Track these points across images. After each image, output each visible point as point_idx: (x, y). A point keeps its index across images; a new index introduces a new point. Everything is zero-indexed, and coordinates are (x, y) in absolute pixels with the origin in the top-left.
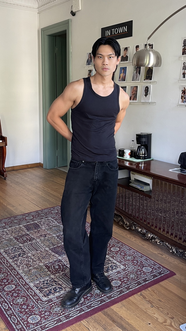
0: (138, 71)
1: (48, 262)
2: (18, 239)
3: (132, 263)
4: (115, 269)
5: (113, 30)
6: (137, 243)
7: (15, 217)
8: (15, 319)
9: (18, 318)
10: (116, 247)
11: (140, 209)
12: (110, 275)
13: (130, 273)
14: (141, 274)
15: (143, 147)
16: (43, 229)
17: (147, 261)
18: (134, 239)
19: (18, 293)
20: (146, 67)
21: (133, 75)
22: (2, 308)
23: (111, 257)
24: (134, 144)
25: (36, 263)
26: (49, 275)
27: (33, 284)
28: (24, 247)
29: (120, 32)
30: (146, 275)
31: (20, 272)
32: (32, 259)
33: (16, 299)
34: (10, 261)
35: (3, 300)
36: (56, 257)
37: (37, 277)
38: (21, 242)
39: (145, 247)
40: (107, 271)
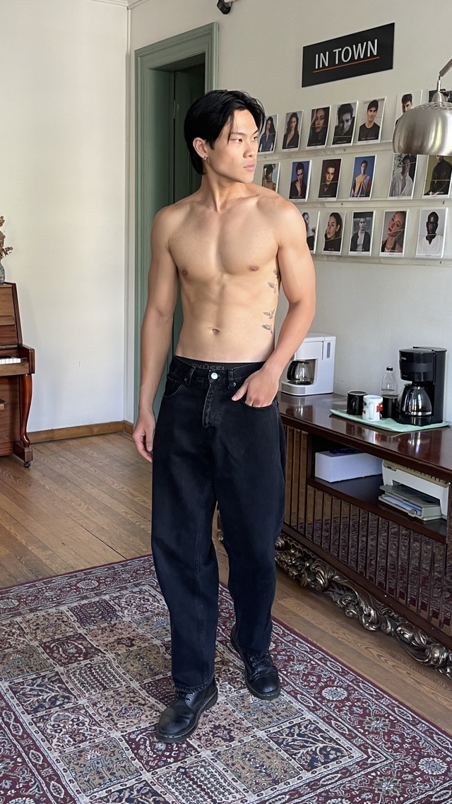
1: (134, 729)
2: (52, 651)
3: (388, 741)
4: (333, 760)
5: (337, 51)
6: (399, 676)
7: (48, 579)
10: (337, 687)
11: (411, 568)
12: (321, 778)
13: (380, 776)
14: (413, 781)
15: (419, 388)
16: (124, 619)
17: (432, 738)
18: (390, 663)
21: (392, 179)
23: (323, 719)
24: (391, 377)
25: (101, 731)
26: (138, 772)
27: (88, 799)
28: (69, 677)
29: (356, 59)
30: (431, 786)
31: (53, 756)
32: (90, 715)
34: (26, 718)
37: (102, 778)
38: (60, 661)
39: (425, 689)
40: (311, 766)
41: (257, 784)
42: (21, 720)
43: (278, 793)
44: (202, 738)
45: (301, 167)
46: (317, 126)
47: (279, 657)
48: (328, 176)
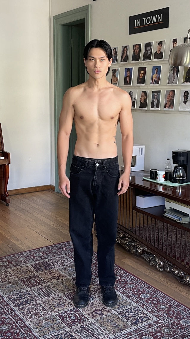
0: (175, 71)
1: (61, 311)
2: (24, 282)
3: (167, 313)
4: (145, 321)
5: (144, 19)
6: (173, 288)
7: (21, 254)
10: (146, 293)
11: (177, 245)
12: (140, 328)
13: (164, 327)
14: (178, 328)
15: (181, 167)
16: (55, 269)
17: (186, 312)
18: (169, 284)
20: (186, 67)
21: (168, 76)
23: (140, 306)
24: (169, 163)
25: (47, 313)
26: (64, 328)
28: (33, 292)
29: (153, 22)
30: (185, 330)
31: (28, 323)
32: (43, 307)
34: (16, 309)
36: (71, 306)
37: (49, 330)
38: (29, 286)
39: (183, 293)
40: (136, 324)
41: (113, 331)
42: (13, 310)
43: (122, 334)
44: (90, 314)
45: (129, 70)
46: (136, 52)
47: (122, 282)
48: (141, 74)
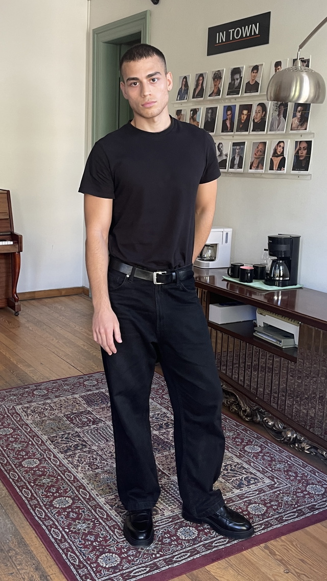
0: (282, 112)
2: (72, 420)
3: (287, 475)
4: (253, 484)
8: (74, 557)
9: (81, 557)
10: (254, 445)
12: (246, 493)
13: (282, 493)
14: (304, 497)
17: (315, 474)
19: (78, 514)
22: (50, 536)
23: (246, 462)
25: (107, 464)
27: (103, 499)
28: (85, 434)
30: (314, 500)
31: (80, 476)
32: (100, 455)
33: (74, 523)
34: (61, 456)
35: (51, 522)
37: (111, 489)
38: (78, 425)
40: (239, 487)
